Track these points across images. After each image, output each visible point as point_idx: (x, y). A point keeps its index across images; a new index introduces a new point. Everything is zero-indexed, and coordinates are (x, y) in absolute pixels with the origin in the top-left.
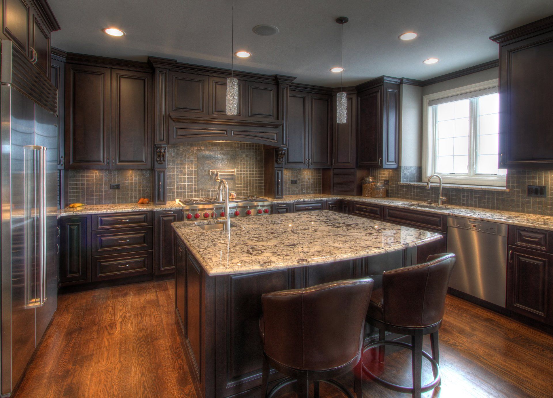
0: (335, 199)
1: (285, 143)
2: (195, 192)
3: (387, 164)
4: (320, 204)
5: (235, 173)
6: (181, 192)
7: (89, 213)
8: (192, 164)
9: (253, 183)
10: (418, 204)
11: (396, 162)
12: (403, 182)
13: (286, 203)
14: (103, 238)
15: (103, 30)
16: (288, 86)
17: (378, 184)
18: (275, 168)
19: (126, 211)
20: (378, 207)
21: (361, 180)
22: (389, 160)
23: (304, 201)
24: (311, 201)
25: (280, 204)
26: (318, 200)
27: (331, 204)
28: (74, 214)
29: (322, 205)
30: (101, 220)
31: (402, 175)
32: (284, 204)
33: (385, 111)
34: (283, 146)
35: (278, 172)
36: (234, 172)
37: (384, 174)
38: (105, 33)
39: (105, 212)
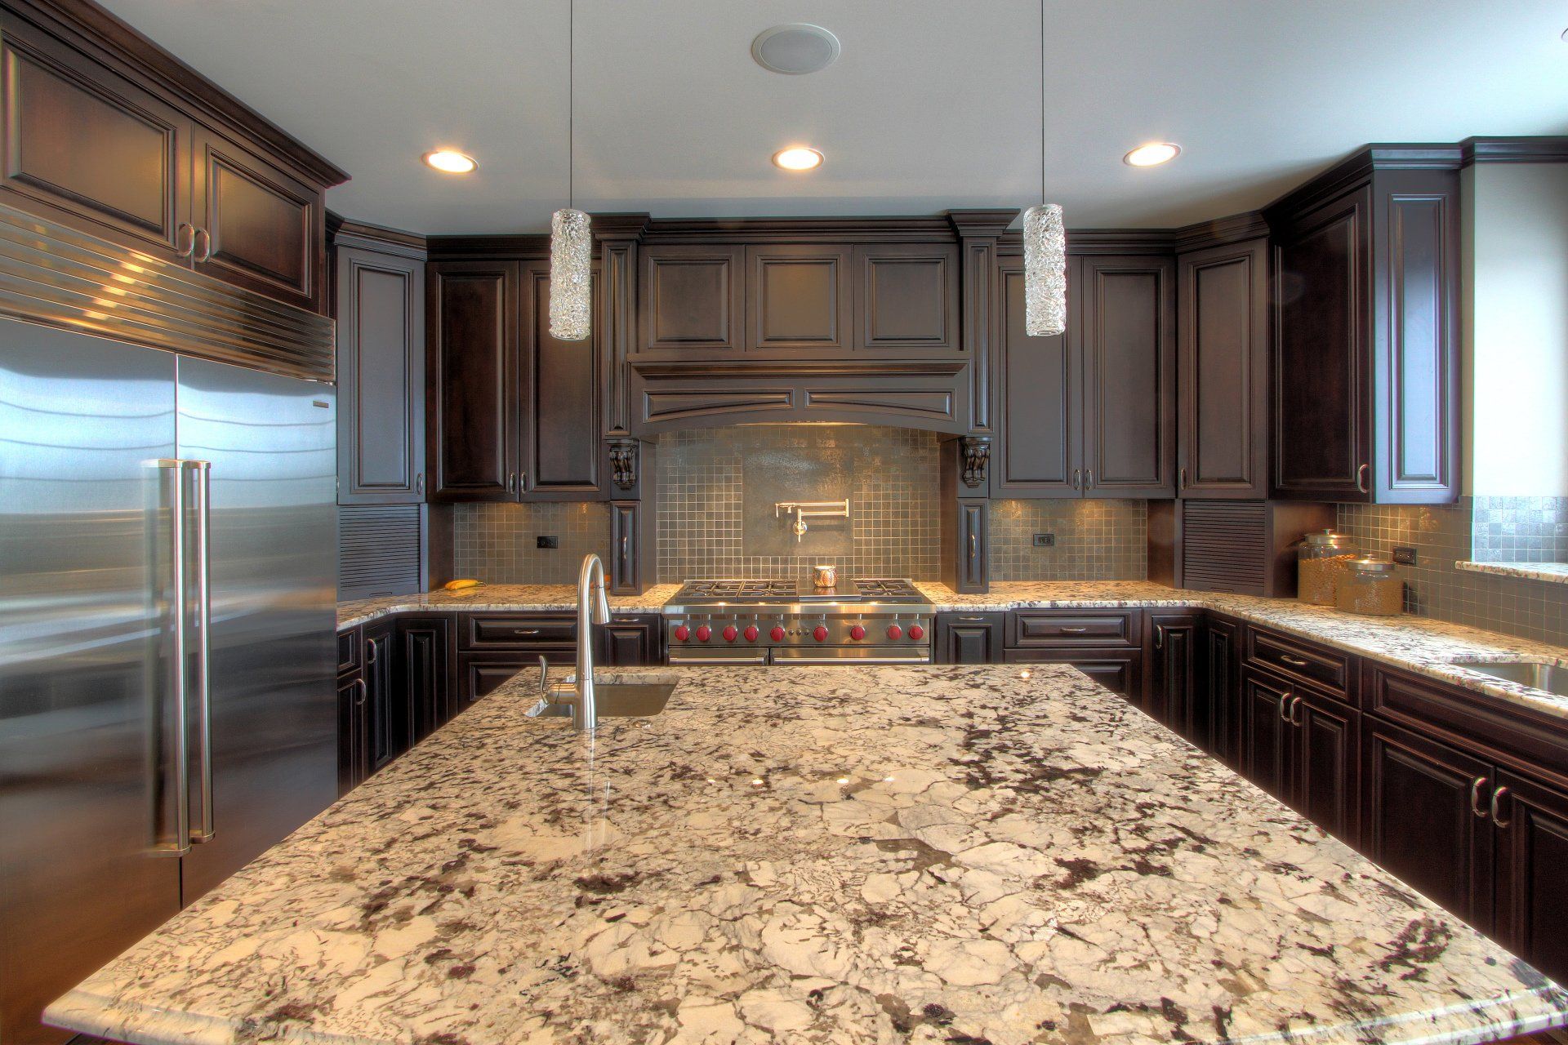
0: (1178, 605)
1: (985, 422)
2: (738, 561)
3: (1395, 486)
4: (1120, 620)
5: (847, 513)
6: (701, 562)
7: (451, 610)
8: (728, 488)
9: (905, 542)
10: (1553, 663)
11: (1443, 480)
12: (1482, 558)
13: (985, 612)
14: (483, 672)
15: (423, 157)
16: (994, 241)
17: (1366, 562)
18: (960, 501)
19: (531, 609)
20: (1341, 660)
21: (1294, 544)
22: (1410, 469)
23: (1054, 607)
24: (1079, 608)
25: (961, 612)
26: (1109, 606)
27: (1164, 622)
28: (421, 610)
29: (1125, 624)
30: (478, 627)
31: (1478, 529)
32: (976, 614)
33: (1385, 280)
34: (980, 429)
35: (971, 510)
36: (844, 508)
37: (1394, 524)
38: (426, 164)
39: (484, 609)
